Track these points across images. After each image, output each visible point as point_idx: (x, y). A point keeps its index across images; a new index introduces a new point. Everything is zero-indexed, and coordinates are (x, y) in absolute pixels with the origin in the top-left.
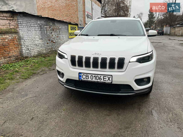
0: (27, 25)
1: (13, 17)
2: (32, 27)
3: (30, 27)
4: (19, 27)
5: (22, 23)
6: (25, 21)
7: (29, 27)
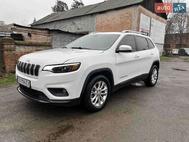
0: (61, 40)
1: (50, 34)
2: (66, 42)
3: (64, 42)
4: (53, 41)
5: (56, 38)
6: (59, 37)
7: (62, 42)
